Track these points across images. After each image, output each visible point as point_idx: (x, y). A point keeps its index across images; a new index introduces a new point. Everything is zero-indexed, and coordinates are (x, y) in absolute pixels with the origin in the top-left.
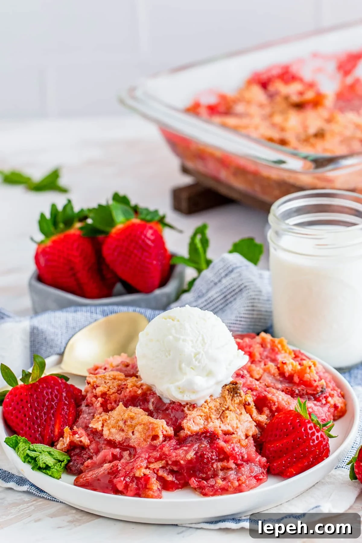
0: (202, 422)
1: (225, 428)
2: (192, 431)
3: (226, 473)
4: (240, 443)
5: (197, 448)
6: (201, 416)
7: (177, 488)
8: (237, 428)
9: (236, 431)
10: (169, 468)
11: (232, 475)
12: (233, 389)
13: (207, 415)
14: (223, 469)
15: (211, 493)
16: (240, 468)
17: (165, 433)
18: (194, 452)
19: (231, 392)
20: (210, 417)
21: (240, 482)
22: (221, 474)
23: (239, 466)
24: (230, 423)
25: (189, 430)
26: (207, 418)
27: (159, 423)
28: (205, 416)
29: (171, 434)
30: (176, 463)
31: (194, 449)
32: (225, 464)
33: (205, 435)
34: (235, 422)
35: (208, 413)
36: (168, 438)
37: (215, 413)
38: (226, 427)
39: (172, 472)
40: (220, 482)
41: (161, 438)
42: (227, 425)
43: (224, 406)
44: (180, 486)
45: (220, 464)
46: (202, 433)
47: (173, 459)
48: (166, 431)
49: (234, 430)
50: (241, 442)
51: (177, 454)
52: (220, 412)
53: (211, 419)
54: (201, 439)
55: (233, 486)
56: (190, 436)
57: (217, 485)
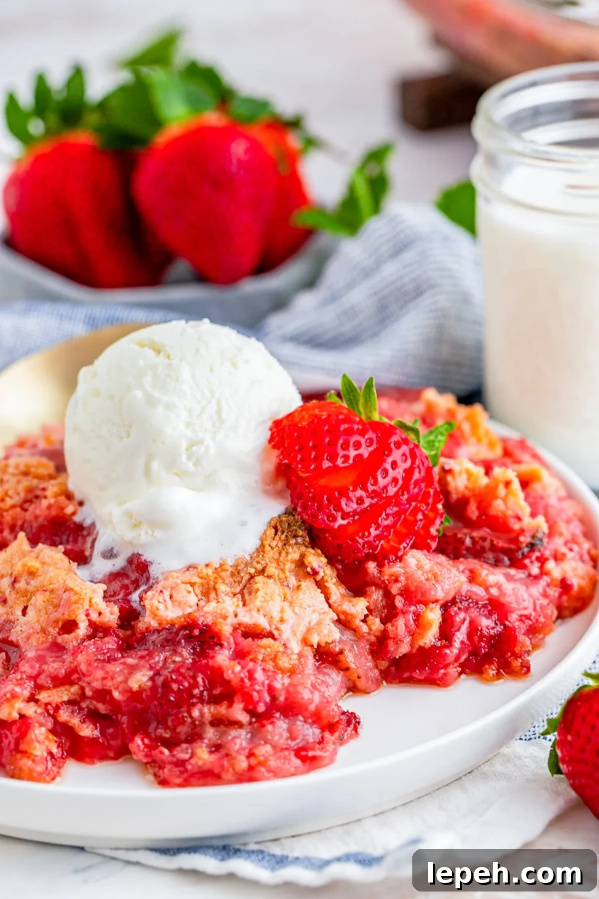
0: (193, 599)
1: (247, 618)
2: (162, 621)
3: (223, 734)
4: (274, 662)
5: (161, 664)
6: (192, 585)
7: (103, 758)
8: (282, 620)
9: (277, 629)
10: (88, 707)
11: (239, 739)
12: (289, 524)
13: (208, 584)
14: (218, 722)
15: (179, 781)
16: (263, 726)
17: (94, 617)
18: (151, 673)
19: (283, 532)
20: (215, 589)
21: (253, 761)
22: (210, 733)
23: (260, 719)
24: (261, 607)
25: (155, 615)
26: (208, 591)
27: (84, 592)
28: (202, 585)
29: (109, 621)
30: (103, 695)
31: (153, 665)
32: (222, 709)
33: (188, 632)
34: (275, 607)
35: (212, 579)
36: (100, 632)
37: (229, 580)
38: (252, 616)
39: (93, 716)
40: (203, 755)
41: (83, 629)
42: (254, 613)
43: (255, 564)
44: (111, 754)
45: (208, 711)
46: (183, 627)
47: (97, 685)
48: (100, 614)
49: (273, 627)
50: (277, 661)
51: (107, 673)
52: (242, 578)
53: (217, 595)
54: (179, 642)
55: (234, 769)
56: (155, 631)
57: (193, 761)
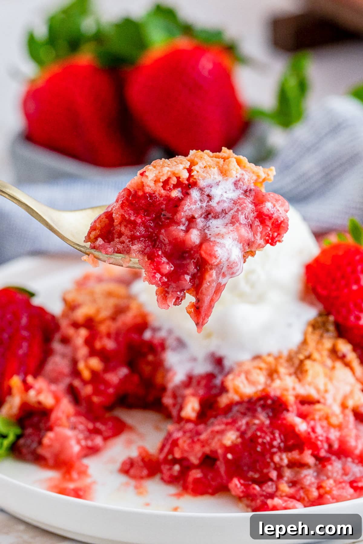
0: (261, 379)
1: (303, 390)
2: (241, 395)
3: (297, 473)
4: (327, 421)
5: (244, 427)
8: (326, 391)
9: (323, 398)
11: (308, 476)
13: (271, 368)
14: (292, 465)
16: (324, 466)
18: (239, 433)
19: (320, 329)
20: (277, 372)
21: (322, 491)
22: (288, 474)
23: (322, 462)
24: (312, 382)
25: (236, 391)
26: (272, 374)
28: (267, 369)
31: (239, 427)
32: (295, 455)
33: (263, 402)
34: (321, 382)
35: (274, 364)
37: (285, 364)
38: (305, 389)
40: (286, 489)
42: (308, 387)
43: (304, 352)
44: (210, 491)
45: (285, 457)
46: (259, 399)
49: (320, 397)
50: (329, 419)
52: (295, 363)
53: (278, 375)
54: (257, 410)
55: (308, 498)
56: (238, 403)
57: (278, 494)
